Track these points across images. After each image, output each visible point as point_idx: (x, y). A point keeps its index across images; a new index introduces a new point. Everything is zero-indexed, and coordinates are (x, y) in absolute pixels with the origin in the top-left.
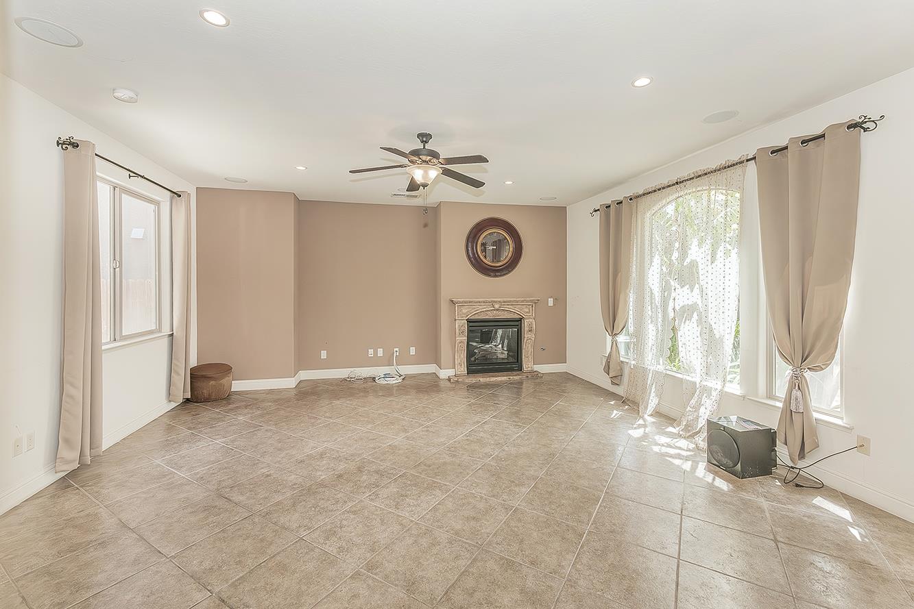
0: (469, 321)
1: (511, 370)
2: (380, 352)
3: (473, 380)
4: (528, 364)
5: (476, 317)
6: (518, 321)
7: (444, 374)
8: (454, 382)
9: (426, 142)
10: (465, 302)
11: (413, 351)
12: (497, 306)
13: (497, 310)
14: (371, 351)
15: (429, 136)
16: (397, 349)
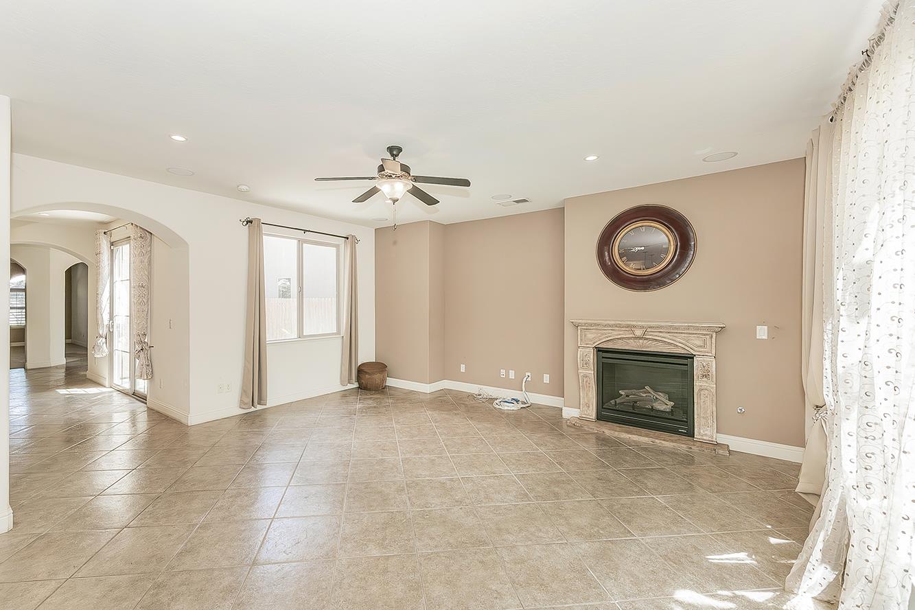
0: (599, 350)
1: (675, 431)
2: (512, 375)
3: (611, 431)
4: (704, 429)
5: (610, 346)
6: (686, 358)
7: (569, 413)
8: (577, 427)
9: (397, 155)
10: (591, 325)
11: (546, 379)
12: (638, 333)
13: (640, 338)
14: (503, 372)
15: (400, 150)
16: (529, 374)
